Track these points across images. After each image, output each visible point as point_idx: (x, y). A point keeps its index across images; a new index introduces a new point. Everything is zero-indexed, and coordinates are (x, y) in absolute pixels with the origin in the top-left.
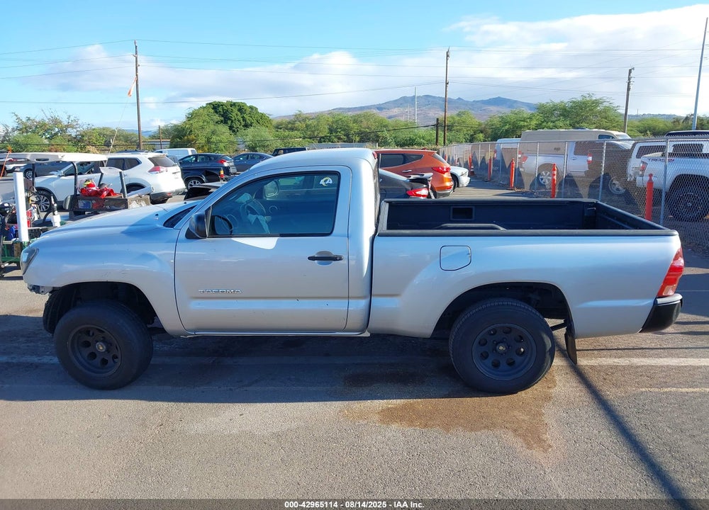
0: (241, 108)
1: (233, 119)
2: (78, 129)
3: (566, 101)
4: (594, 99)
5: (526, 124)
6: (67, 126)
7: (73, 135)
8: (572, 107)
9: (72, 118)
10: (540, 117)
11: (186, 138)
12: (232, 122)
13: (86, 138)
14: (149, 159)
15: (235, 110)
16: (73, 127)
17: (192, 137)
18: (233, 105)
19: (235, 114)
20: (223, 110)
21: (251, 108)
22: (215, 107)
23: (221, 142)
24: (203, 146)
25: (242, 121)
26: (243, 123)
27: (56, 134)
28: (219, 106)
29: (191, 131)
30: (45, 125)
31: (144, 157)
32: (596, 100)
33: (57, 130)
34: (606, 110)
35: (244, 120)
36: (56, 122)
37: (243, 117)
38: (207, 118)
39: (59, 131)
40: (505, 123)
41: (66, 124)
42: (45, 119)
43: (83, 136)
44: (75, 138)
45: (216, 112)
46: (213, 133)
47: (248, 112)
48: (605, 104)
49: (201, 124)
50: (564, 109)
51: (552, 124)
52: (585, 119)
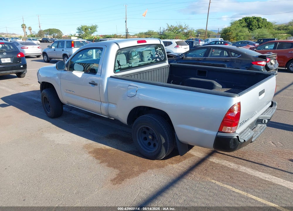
0: (258, 20)
1: (253, 25)
2: (188, 30)
6: (184, 29)
7: (186, 32)
9: (186, 25)
11: (227, 34)
12: (252, 26)
13: (190, 33)
14: (176, 42)
15: (255, 21)
16: (186, 29)
17: (230, 33)
18: (255, 18)
19: (255, 22)
20: (249, 20)
21: (264, 19)
22: (246, 19)
23: (243, 36)
24: (234, 38)
25: (257, 26)
26: (258, 27)
27: (180, 32)
28: (248, 19)
29: (230, 31)
30: (176, 28)
31: (174, 41)
33: (180, 30)
35: (258, 25)
36: (181, 27)
37: (258, 24)
38: (239, 25)
39: (181, 31)
41: (184, 27)
42: (177, 26)
43: (189, 33)
44: (186, 33)
45: (246, 22)
46: (240, 32)
47: (261, 22)
49: (235, 27)
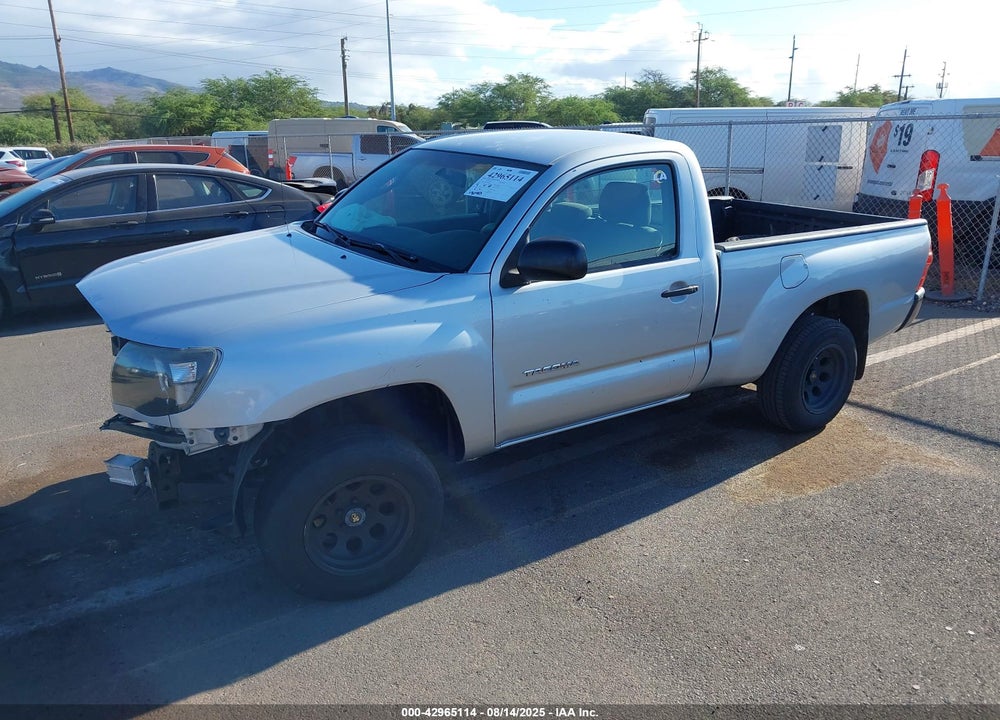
3: (246, 77)
4: (283, 76)
5: (197, 111)
8: (255, 88)
10: (215, 100)
32: (286, 79)
34: (302, 93)
40: (163, 109)
48: (300, 85)
50: (246, 90)
51: (234, 112)
52: (277, 106)
